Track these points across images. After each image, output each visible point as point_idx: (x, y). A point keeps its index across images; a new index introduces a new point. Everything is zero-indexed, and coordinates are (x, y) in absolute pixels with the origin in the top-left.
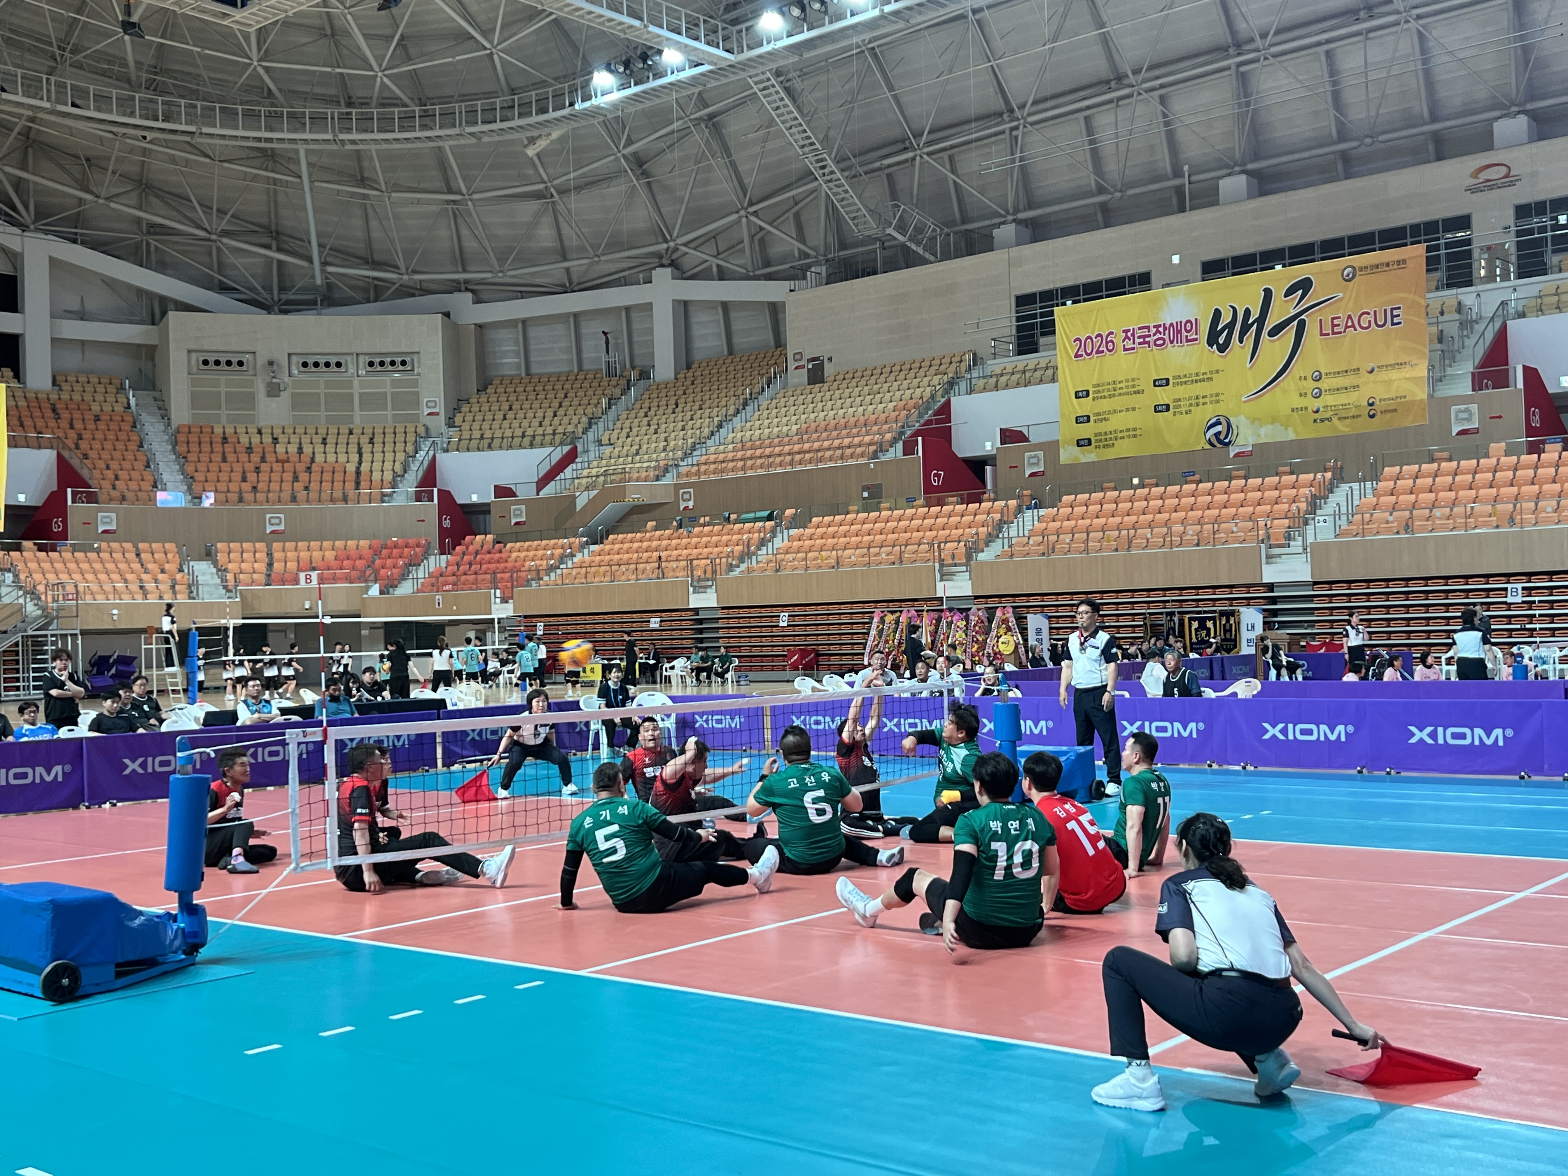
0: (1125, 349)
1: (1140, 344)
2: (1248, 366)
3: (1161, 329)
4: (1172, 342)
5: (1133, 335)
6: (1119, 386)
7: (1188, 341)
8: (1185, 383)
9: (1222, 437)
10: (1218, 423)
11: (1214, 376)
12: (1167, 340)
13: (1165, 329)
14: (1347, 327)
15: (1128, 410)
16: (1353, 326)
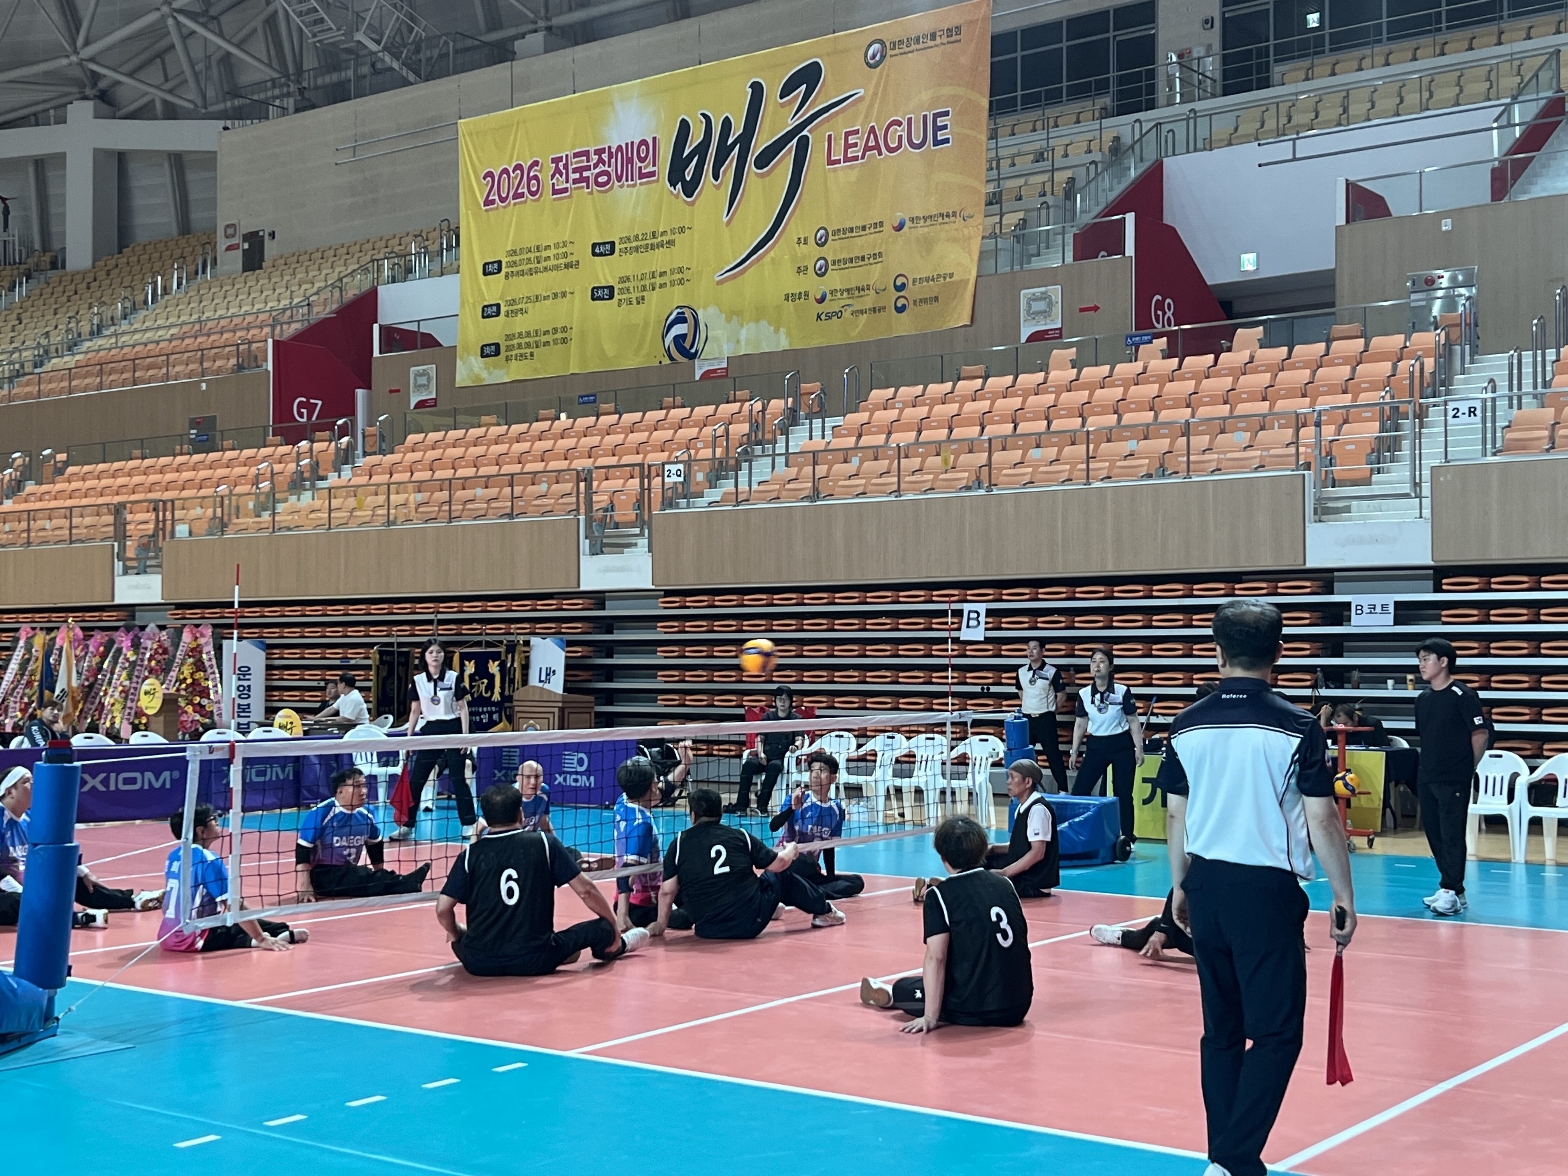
0: (555, 192)
1: (575, 181)
2: (725, 220)
3: (605, 156)
4: (619, 179)
5: (566, 166)
6: (544, 254)
7: (641, 176)
8: (637, 249)
9: (685, 344)
10: (681, 319)
11: (676, 237)
12: (613, 175)
13: (610, 156)
14: (868, 148)
15: (556, 295)
16: (877, 147)
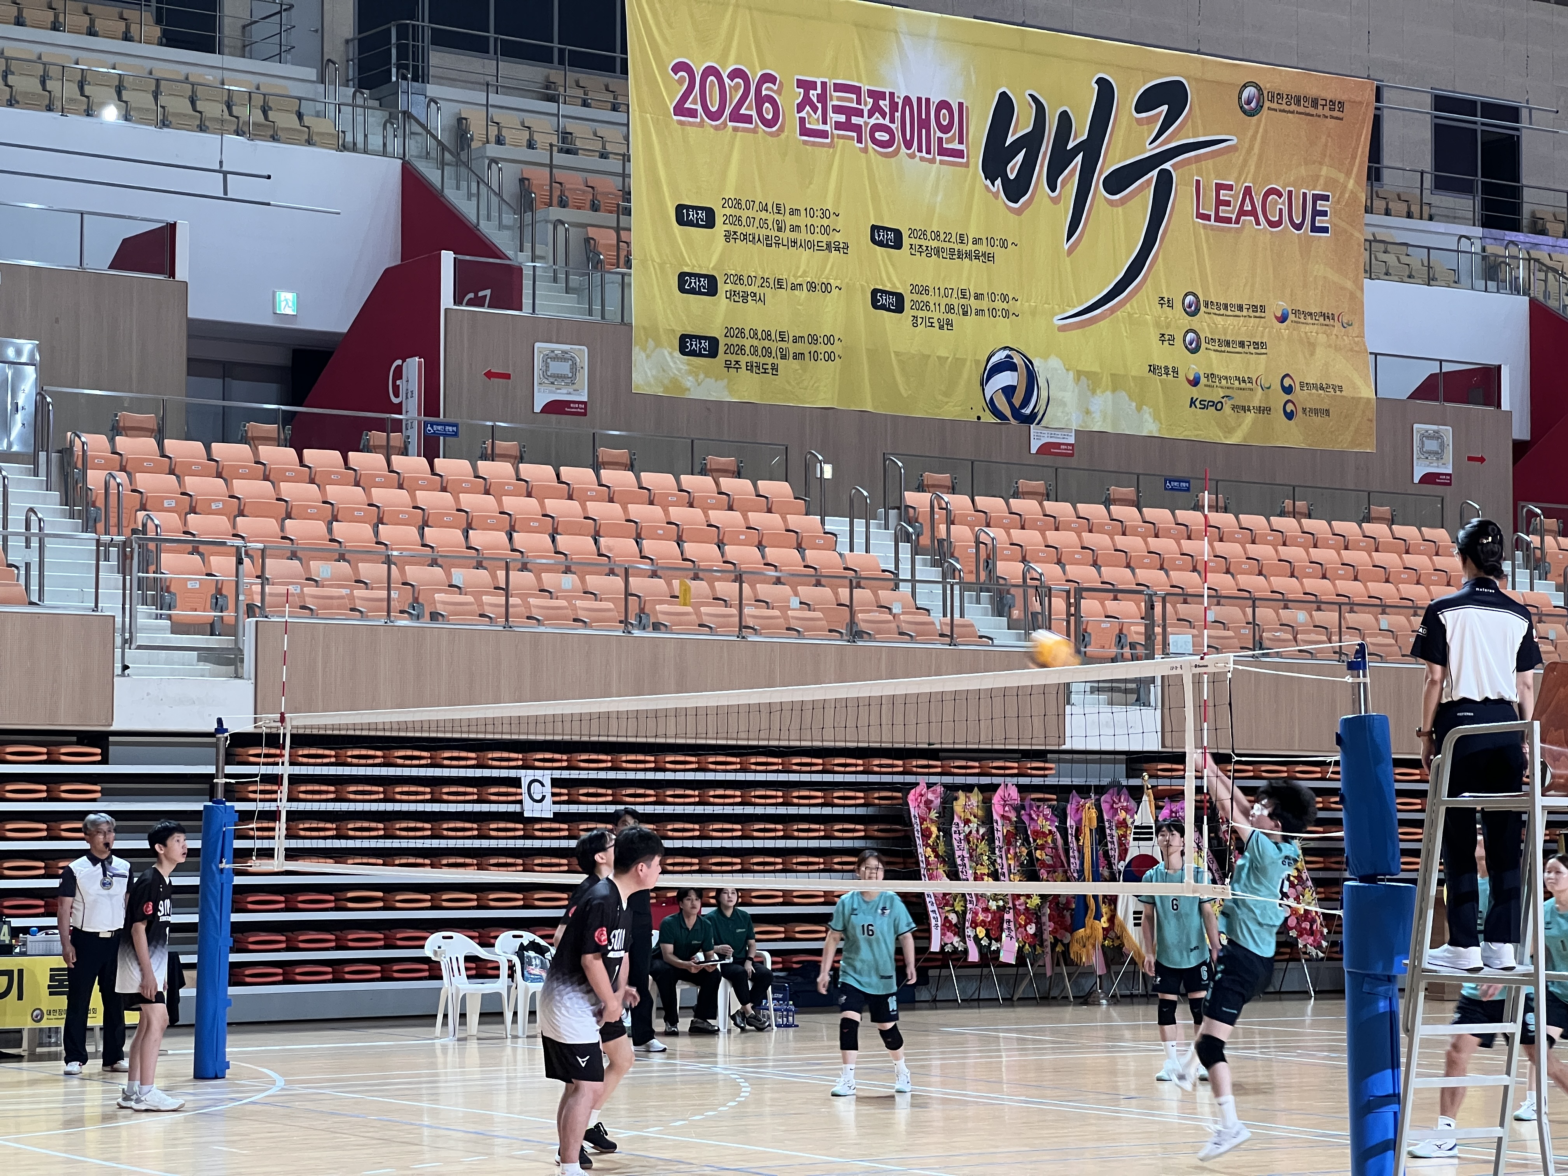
0: (804, 131)
1: (838, 126)
2: (1066, 247)
3: (884, 104)
4: (908, 146)
5: (822, 98)
6: (791, 220)
7: (942, 152)
8: (938, 251)
9: (1017, 401)
10: (1007, 365)
11: (997, 250)
12: (898, 135)
13: (894, 106)
14: (1242, 212)
15: (811, 287)
16: (1253, 213)
